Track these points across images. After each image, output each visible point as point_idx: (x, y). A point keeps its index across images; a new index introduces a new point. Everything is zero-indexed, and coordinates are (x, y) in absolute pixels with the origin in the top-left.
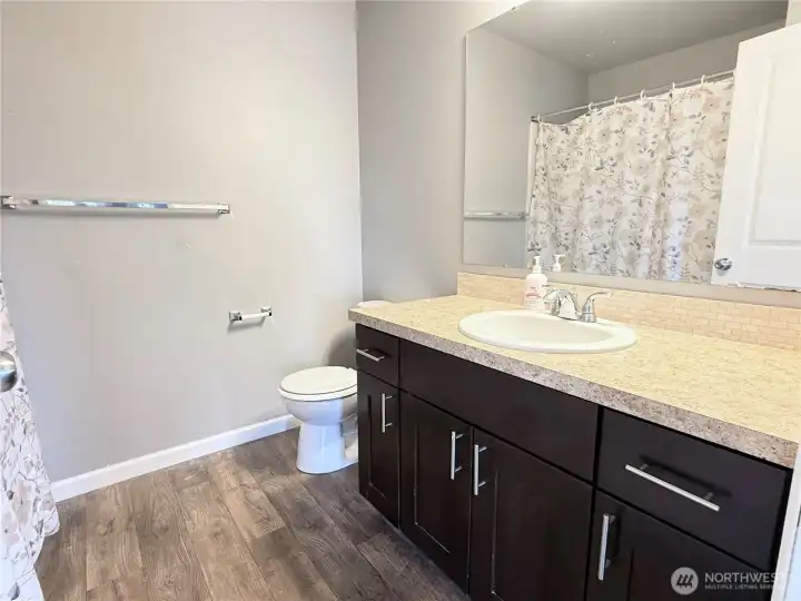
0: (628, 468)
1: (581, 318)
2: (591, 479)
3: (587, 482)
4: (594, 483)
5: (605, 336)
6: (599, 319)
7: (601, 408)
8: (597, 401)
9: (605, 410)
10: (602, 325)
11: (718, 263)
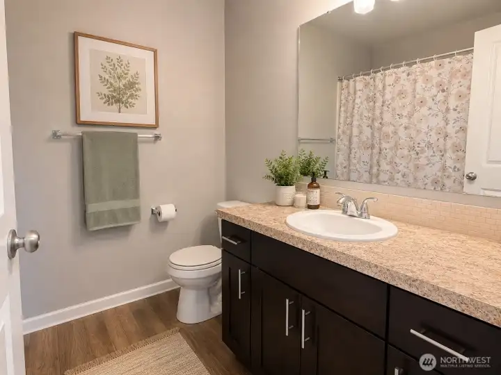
0: (412, 331)
1: (361, 216)
2: (384, 336)
3: (382, 339)
4: (386, 339)
5: (378, 229)
6: (371, 217)
7: (389, 286)
8: (387, 281)
9: (391, 288)
10: (375, 221)
11: (467, 175)
